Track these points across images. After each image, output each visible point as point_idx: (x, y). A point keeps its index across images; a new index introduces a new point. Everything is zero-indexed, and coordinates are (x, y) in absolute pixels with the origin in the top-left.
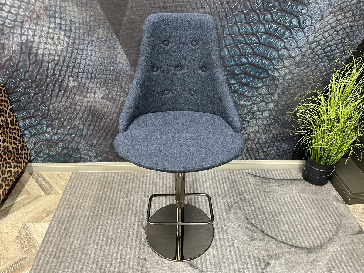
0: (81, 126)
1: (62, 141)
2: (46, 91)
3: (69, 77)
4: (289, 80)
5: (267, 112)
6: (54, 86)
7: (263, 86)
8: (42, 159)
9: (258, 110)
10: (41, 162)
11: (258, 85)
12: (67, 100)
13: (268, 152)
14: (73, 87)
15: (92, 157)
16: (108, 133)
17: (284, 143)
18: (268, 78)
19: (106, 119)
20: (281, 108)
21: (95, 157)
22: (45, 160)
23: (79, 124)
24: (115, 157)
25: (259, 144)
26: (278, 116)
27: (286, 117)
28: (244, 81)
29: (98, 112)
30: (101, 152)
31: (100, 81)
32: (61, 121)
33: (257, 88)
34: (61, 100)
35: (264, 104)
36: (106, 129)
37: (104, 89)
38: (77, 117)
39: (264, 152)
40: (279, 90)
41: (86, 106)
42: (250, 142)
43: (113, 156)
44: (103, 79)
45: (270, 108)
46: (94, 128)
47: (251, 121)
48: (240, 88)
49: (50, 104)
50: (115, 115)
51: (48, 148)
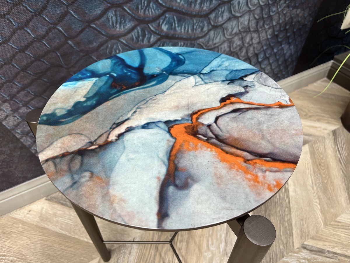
17: (288, 43)
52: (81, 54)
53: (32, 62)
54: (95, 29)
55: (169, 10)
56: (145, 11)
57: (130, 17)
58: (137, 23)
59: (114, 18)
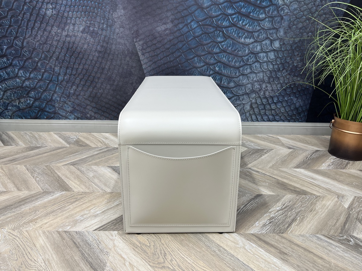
0: (57, 69)
1: (34, 89)
2: (21, 21)
3: (47, 3)
4: (295, 9)
5: (272, 53)
6: (31, 15)
7: (266, 18)
8: (10, 113)
9: (262, 51)
10: (9, 117)
11: (260, 16)
12: (43, 33)
13: (276, 110)
14: (51, 16)
15: (68, 112)
16: (88, 78)
17: (296, 97)
18: (271, 7)
19: (86, 60)
20: (288, 48)
21: (71, 112)
22: (14, 116)
23: (55, 66)
24: (95, 113)
25: (266, 98)
26: (286, 59)
27: (295, 60)
28: (243, 10)
29: (77, 50)
30: (79, 105)
31: (81, 9)
32: (35, 62)
33: (259, 20)
34: (37, 33)
35: (268, 42)
36: (86, 74)
37: (85, 19)
38: (54, 56)
39: (272, 110)
40: (285, 24)
41: (64, 42)
42: (254, 95)
43: (93, 112)
44: (84, 6)
45: (275, 48)
46: (72, 72)
47: (254, 65)
48: (239, 21)
49: (25, 38)
50: (97, 54)
51: (18, 99)
52: (182, 71)
53: (166, 69)
54: (189, 63)
55: (220, 62)
56: (209, 60)
57: (203, 61)
58: (205, 64)
59: (197, 60)
